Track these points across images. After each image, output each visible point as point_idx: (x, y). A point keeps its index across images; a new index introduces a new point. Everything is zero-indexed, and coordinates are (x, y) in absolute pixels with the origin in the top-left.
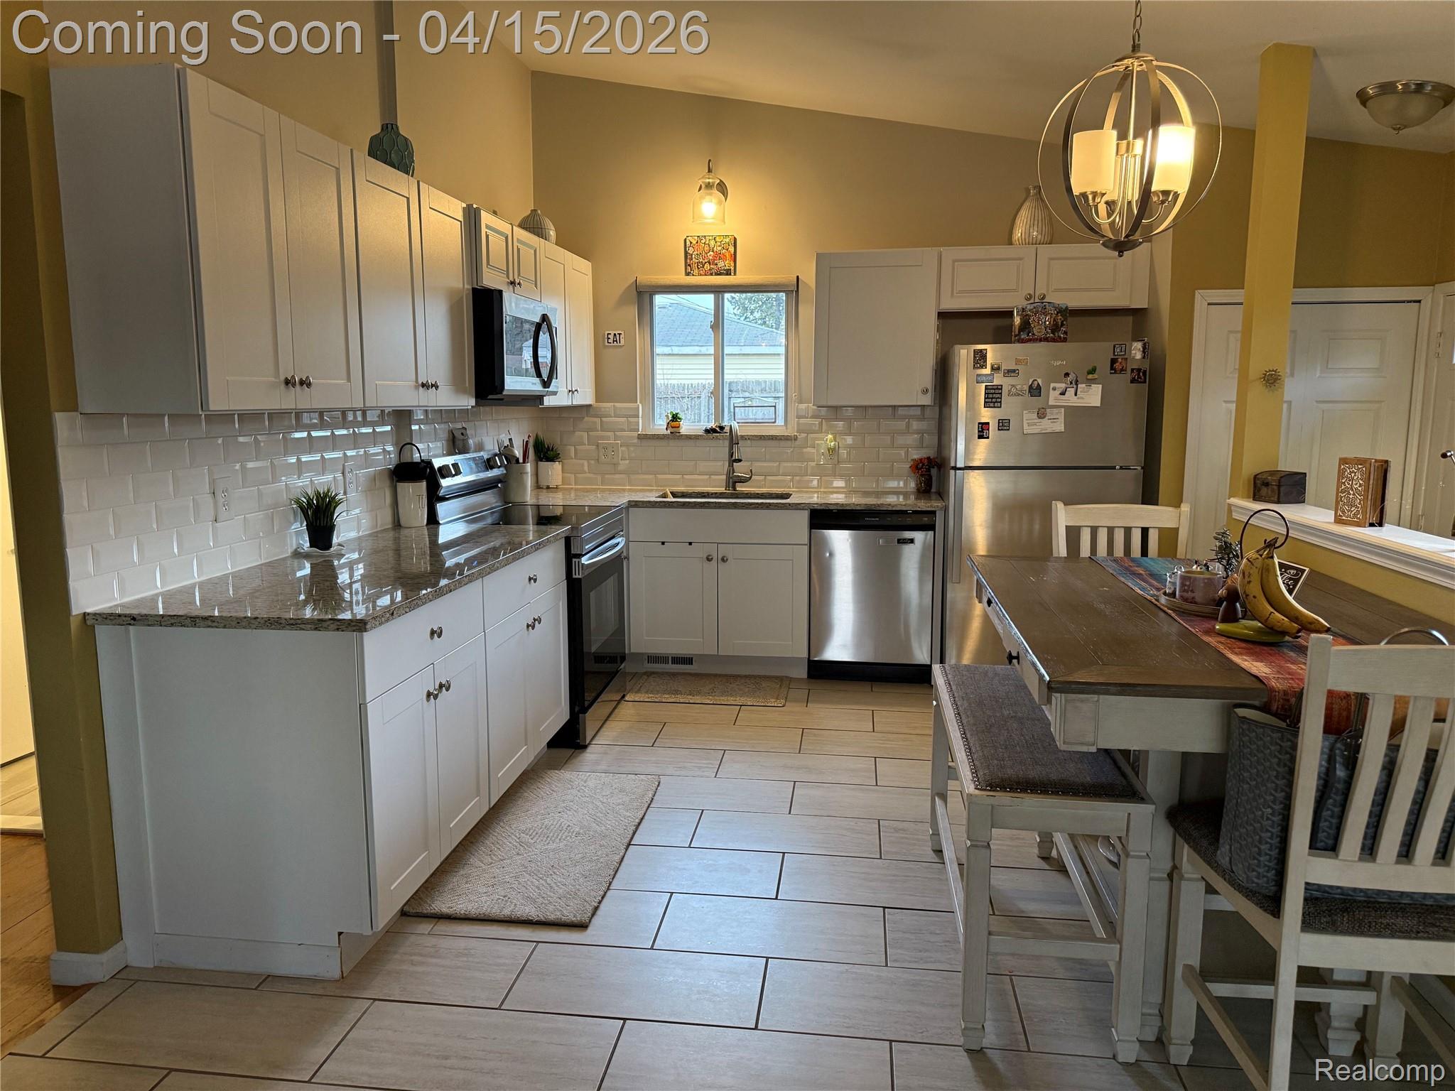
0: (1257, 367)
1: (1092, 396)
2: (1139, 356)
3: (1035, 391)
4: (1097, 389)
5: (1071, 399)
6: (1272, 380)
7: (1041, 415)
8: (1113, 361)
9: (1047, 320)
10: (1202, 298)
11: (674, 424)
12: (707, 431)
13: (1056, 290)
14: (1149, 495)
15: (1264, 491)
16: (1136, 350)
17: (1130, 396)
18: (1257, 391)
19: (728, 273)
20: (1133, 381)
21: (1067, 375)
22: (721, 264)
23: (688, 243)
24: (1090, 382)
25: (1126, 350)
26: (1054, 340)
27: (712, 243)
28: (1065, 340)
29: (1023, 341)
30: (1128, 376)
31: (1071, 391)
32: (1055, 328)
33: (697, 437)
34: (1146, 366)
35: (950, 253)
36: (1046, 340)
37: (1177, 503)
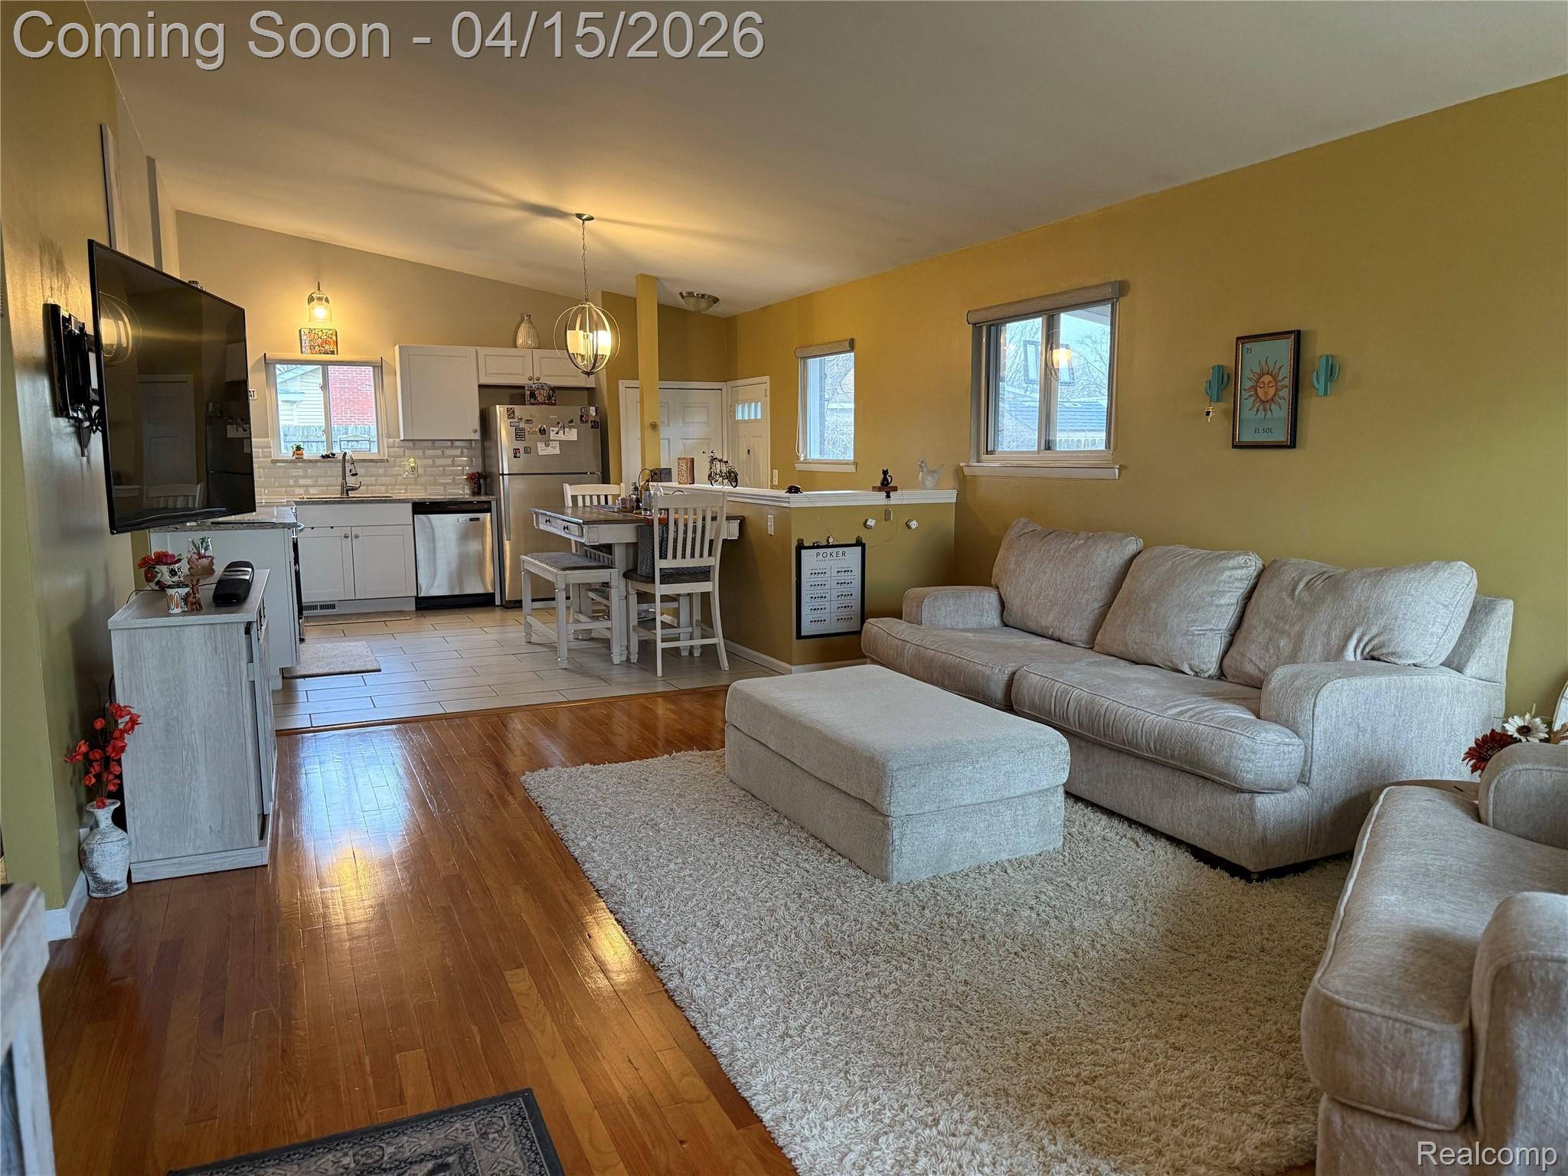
0: (648, 421)
1: (572, 435)
2: (594, 414)
3: (543, 432)
4: (574, 431)
5: (561, 436)
6: (654, 427)
7: (547, 445)
8: (582, 417)
9: (545, 393)
10: (622, 384)
11: (299, 452)
12: (323, 457)
13: (546, 376)
14: (605, 480)
15: (655, 477)
16: (592, 411)
17: (592, 436)
18: (648, 431)
19: (332, 353)
20: (592, 427)
21: (558, 423)
22: (327, 347)
23: (302, 333)
24: (570, 427)
25: (588, 410)
26: (549, 404)
27: (320, 333)
28: (555, 404)
29: (532, 404)
30: (590, 425)
31: (561, 432)
32: (550, 397)
33: (316, 461)
34: (598, 419)
35: (483, 351)
36: (545, 404)
37: (619, 482)
